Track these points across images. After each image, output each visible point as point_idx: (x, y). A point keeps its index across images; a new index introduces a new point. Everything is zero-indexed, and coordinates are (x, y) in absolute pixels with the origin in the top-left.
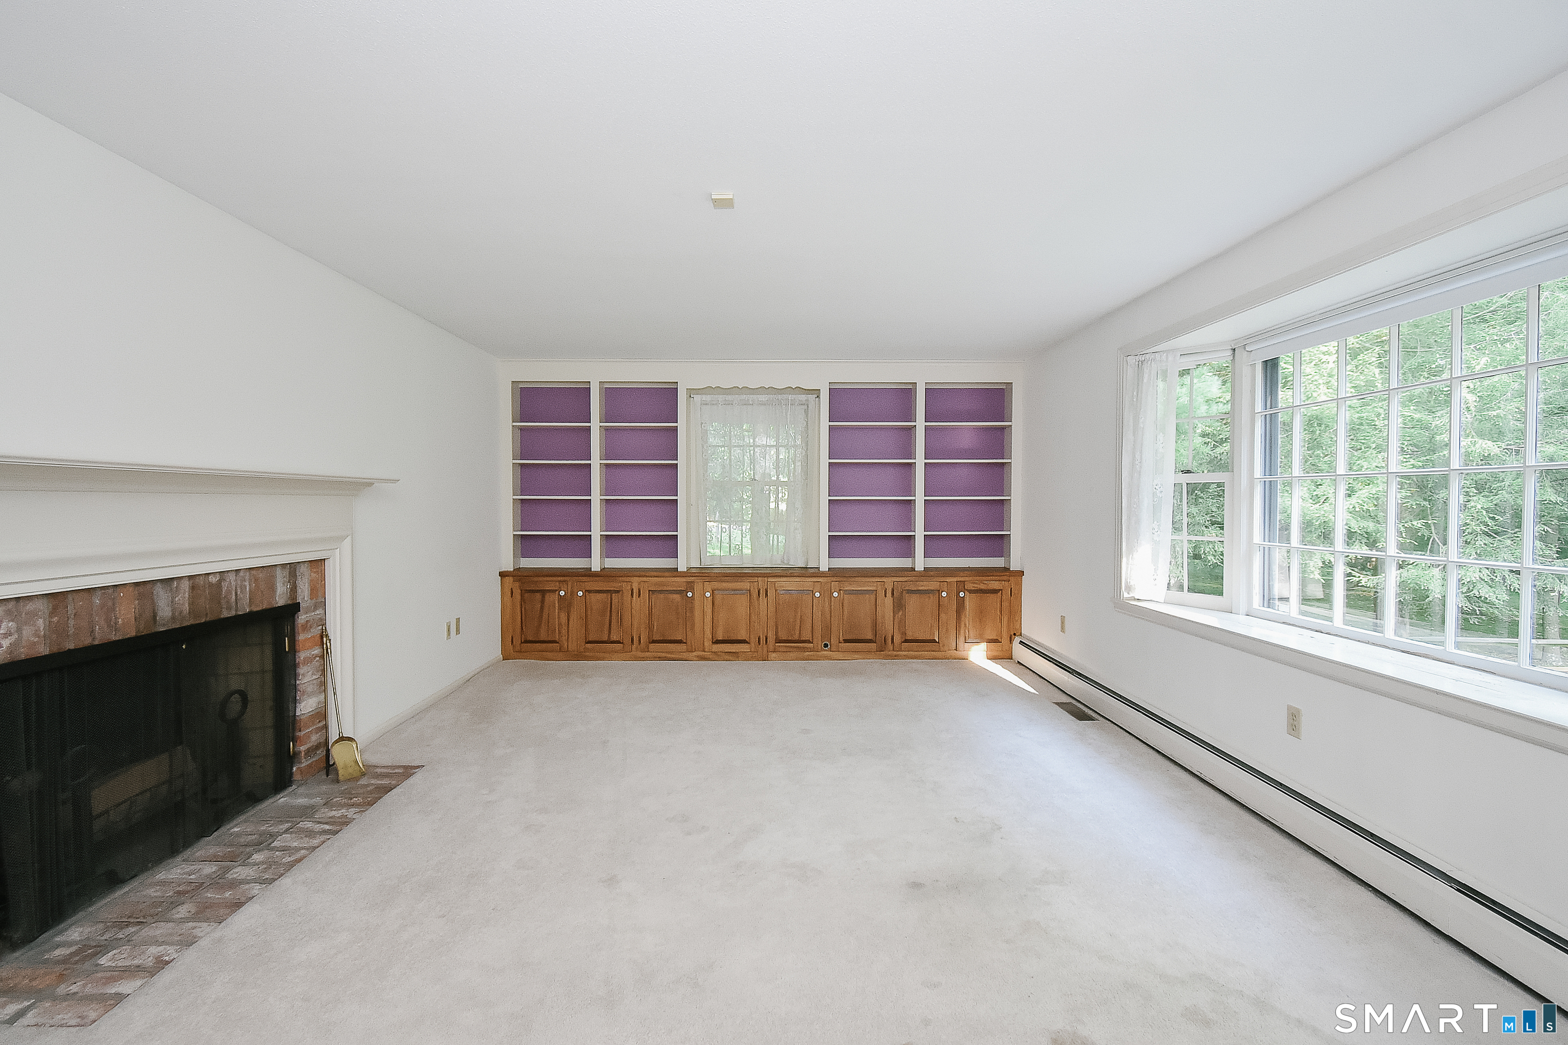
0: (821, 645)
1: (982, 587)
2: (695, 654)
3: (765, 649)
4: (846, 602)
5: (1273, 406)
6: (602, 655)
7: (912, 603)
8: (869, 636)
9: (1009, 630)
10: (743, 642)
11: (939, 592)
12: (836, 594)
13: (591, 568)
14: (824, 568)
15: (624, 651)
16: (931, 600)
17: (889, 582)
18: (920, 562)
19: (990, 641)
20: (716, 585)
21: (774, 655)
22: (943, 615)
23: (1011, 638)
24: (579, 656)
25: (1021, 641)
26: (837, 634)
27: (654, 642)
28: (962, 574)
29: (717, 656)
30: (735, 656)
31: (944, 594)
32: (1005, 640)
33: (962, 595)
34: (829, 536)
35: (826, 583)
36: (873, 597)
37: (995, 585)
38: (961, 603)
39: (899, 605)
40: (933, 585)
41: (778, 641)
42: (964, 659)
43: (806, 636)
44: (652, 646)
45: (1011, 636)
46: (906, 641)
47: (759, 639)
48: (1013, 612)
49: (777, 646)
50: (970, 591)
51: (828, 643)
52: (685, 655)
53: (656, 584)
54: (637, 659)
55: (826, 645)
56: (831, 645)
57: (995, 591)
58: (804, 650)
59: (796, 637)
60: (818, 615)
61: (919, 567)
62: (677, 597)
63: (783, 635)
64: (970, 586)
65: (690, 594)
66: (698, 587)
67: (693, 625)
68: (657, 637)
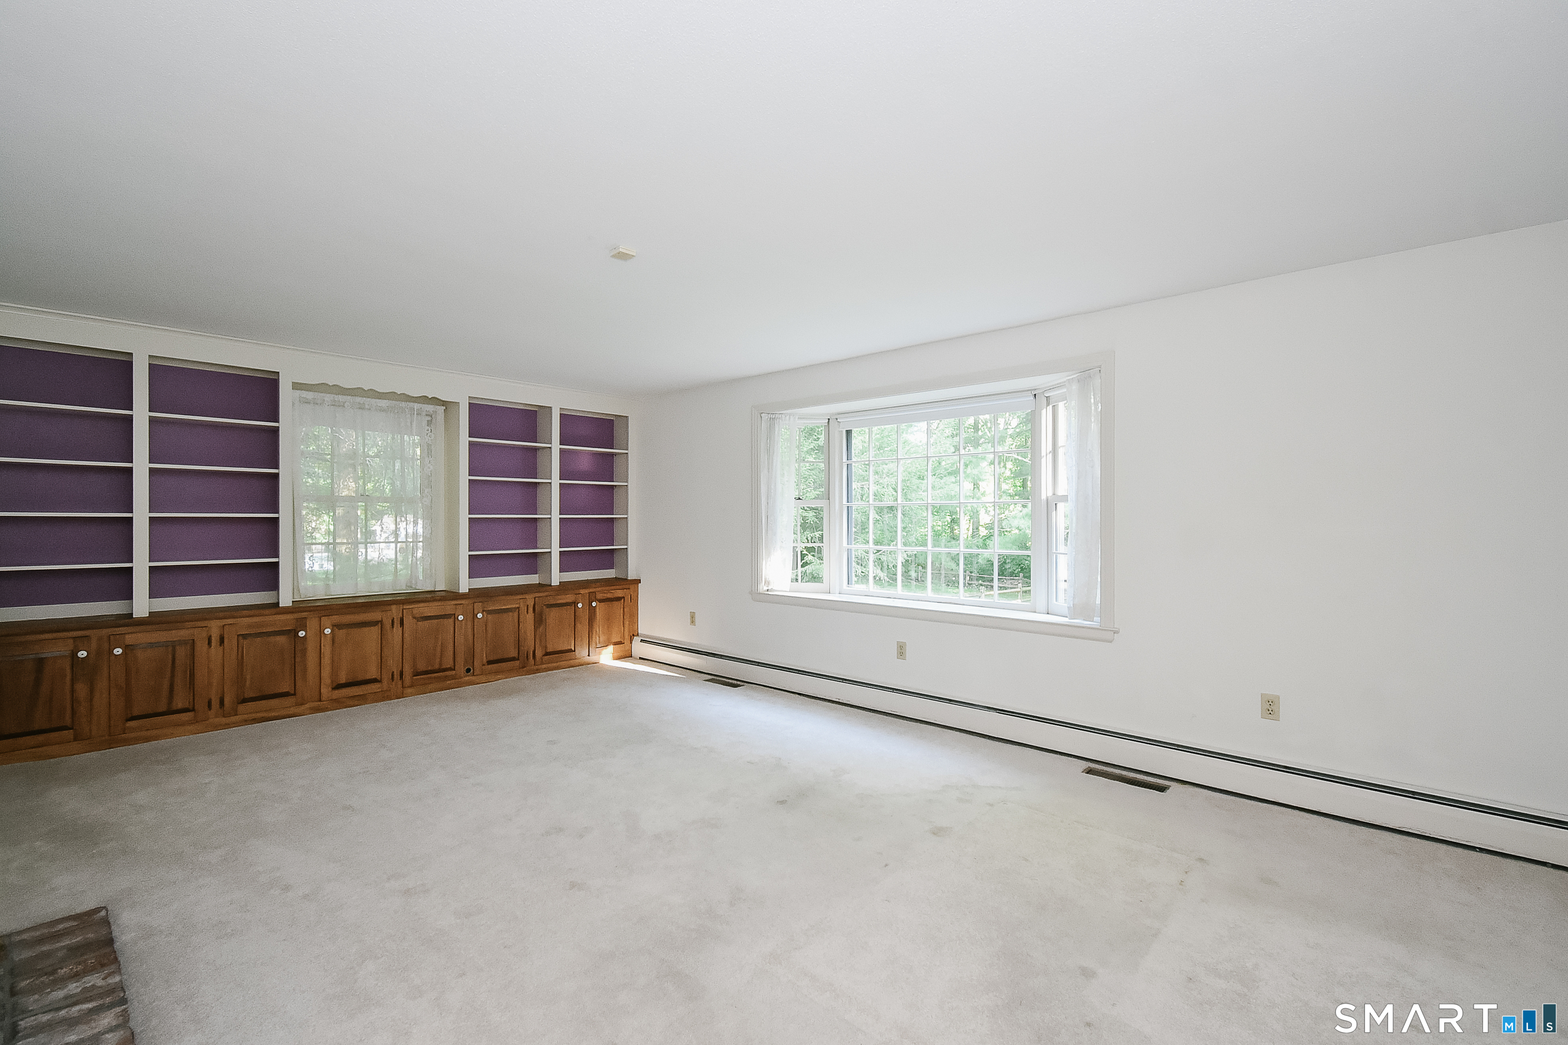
0: (463, 670)
1: (609, 596)
2: (307, 706)
3: (400, 686)
4: (490, 625)
5: (849, 459)
6: (154, 732)
7: (553, 616)
8: (513, 653)
9: (629, 632)
10: (375, 681)
11: (575, 604)
12: (480, 616)
13: (132, 614)
14: (464, 588)
15: (195, 721)
16: (568, 612)
17: (530, 599)
18: (556, 578)
19: (616, 644)
20: (336, 619)
21: (409, 690)
22: (578, 625)
23: (631, 638)
24: (112, 740)
25: (641, 640)
26: (481, 655)
27: (245, 701)
28: (593, 585)
29: (339, 704)
30: (362, 700)
31: (580, 605)
32: (627, 641)
33: (594, 604)
34: (469, 555)
35: (468, 605)
36: (516, 614)
37: (619, 593)
38: (592, 611)
39: (539, 620)
40: (569, 598)
41: (416, 674)
42: (596, 663)
43: (448, 663)
44: (241, 708)
45: (631, 636)
46: (547, 654)
47: (393, 675)
48: (633, 616)
49: (417, 679)
50: (601, 601)
51: (470, 667)
52: (293, 710)
53: (250, 626)
54: (216, 727)
55: (468, 670)
56: (473, 669)
57: (618, 599)
58: (447, 678)
59: (437, 667)
60: (460, 640)
61: (555, 582)
62: (281, 639)
63: (422, 666)
64: (599, 596)
65: (302, 634)
66: (312, 623)
67: (305, 670)
68: (250, 694)
